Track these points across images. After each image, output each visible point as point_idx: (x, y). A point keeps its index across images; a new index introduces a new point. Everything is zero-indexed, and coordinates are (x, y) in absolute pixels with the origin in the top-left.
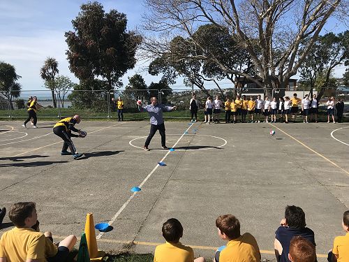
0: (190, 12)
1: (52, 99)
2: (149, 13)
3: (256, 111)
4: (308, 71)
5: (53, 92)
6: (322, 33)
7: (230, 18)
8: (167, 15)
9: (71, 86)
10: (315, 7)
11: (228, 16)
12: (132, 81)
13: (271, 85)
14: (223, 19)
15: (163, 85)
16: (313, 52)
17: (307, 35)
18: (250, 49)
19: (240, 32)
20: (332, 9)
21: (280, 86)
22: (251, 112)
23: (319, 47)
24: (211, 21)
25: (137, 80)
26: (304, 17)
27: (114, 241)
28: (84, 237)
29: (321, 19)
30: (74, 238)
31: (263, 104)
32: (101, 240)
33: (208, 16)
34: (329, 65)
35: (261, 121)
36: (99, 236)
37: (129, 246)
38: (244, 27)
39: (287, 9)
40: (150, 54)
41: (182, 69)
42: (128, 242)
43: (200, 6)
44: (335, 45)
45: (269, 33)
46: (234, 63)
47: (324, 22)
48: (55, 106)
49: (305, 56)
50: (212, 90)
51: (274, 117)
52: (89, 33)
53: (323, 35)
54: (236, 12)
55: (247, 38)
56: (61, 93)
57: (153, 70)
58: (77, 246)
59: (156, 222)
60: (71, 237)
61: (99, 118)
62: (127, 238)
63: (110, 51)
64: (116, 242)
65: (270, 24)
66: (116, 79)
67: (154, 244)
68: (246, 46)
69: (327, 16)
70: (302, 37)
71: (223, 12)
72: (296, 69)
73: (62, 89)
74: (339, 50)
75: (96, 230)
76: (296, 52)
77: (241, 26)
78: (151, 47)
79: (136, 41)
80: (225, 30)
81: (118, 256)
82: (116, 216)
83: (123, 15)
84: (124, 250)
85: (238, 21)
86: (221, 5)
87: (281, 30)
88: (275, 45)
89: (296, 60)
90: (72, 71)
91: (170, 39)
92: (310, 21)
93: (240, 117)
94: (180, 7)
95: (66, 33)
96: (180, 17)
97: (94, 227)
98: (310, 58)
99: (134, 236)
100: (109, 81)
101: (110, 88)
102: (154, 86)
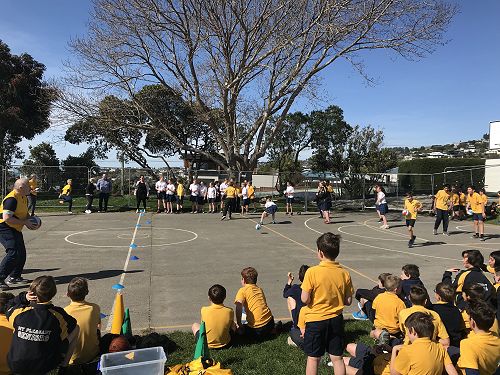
0: (134, 67)
6: (292, 111)
8: (102, 67)
11: (185, 79)
12: (36, 152)
16: (281, 131)
19: (201, 101)
20: (300, 89)
23: (287, 126)
24: (163, 82)
29: (289, 95)
33: (159, 75)
43: (148, 62)
44: (304, 126)
47: (291, 102)
68: (207, 118)
69: (296, 93)
70: (270, 113)
72: (264, 150)
76: (263, 129)
77: (201, 94)
85: (197, 88)
86: (176, 65)
92: (277, 99)
96: (120, 72)
98: (278, 138)
102: (71, 161)
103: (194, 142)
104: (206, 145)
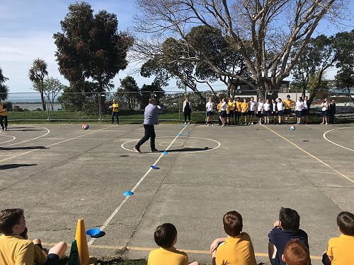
1: (41, 101)
2: (141, 14)
3: (249, 113)
4: (300, 73)
5: (42, 95)
6: (314, 36)
7: (223, 20)
8: (158, 16)
9: (60, 88)
10: (307, 9)
11: (221, 17)
12: (124, 83)
13: (264, 87)
14: (215, 21)
15: (155, 87)
16: (305, 54)
17: (299, 37)
18: (243, 50)
19: (233, 34)
20: (324, 12)
21: (273, 87)
22: (245, 114)
23: (311, 49)
24: (204, 22)
25: (129, 83)
26: (296, 20)
27: (106, 247)
28: (74, 244)
29: (313, 21)
30: (65, 245)
31: (256, 106)
32: (93, 246)
33: (201, 17)
34: (321, 67)
35: (254, 123)
36: (91, 242)
37: (122, 252)
38: (236, 29)
39: (279, 11)
40: (142, 56)
41: (174, 71)
42: (121, 248)
43: (192, 8)
44: (327, 47)
45: (262, 35)
46: (226, 64)
47: (316, 24)
48: (45, 109)
49: (297, 58)
50: (205, 92)
51: (267, 119)
52: (79, 35)
53: (315, 38)
54: (228, 14)
55: (240, 40)
56: (51, 95)
57: (145, 72)
58: (68, 253)
59: (150, 226)
60: (61, 244)
61: (90, 121)
62: (120, 244)
63: (100, 52)
64: (109, 247)
65: (263, 26)
66: (107, 81)
67: (148, 249)
68: (239, 48)
69: (319, 18)
70: (295, 39)
71: (215, 13)
72: (289, 71)
73: (51, 91)
74: (331, 51)
75: (88, 236)
76: (288, 54)
77: (233, 28)
78: (143, 49)
79: (127, 42)
80: (218, 32)
81: (111, 262)
82: (108, 221)
83: (114, 16)
84: (117, 256)
85: (230, 23)
86: (214, 7)
87: (273, 32)
88: (268, 47)
89: (289, 62)
90: (62, 73)
91: (162, 41)
92: (302, 24)
93: (233, 119)
94: (172, 9)
95: (55, 35)
96: (172, 18)
97: (85, 233)
98: (302, 60)
99: (127, 241)
100: (101, 83)
101: (101, 90)
102: (146, 88)
103: (232, 69)
104: (242, 70)
